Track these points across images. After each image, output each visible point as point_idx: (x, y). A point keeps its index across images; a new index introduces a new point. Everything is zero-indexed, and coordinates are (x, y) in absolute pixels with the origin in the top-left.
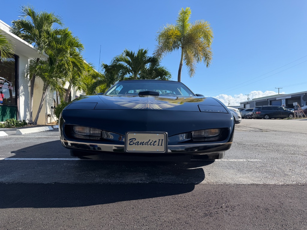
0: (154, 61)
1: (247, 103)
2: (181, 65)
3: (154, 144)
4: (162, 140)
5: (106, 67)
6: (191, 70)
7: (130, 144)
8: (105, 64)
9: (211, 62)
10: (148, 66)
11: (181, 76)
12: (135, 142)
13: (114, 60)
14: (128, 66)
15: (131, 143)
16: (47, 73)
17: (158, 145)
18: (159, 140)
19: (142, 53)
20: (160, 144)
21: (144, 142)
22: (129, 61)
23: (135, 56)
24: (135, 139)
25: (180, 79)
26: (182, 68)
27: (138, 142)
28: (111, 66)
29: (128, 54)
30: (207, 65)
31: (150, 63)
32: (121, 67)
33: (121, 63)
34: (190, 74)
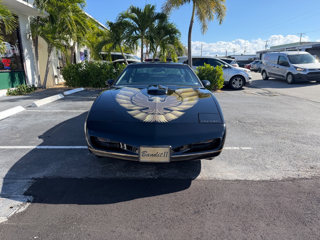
0: (162, 17)
1: (264, 52)
2: (192, 22)
3: (161, 155)
4: (167, 152)
5: (111, 25)
6: (204, 26)
7: (142, 156)
8: (110, 21)
9: (225, 19)
10: (156, 23)
11: (191, 35)
12: (146, 154)
13: (119, 17)
14: (135, 23)
15: (144, 155)
16: (50, 34)
17: (164, 156)
18: (165, 152)
19: (150, 9)
20: (165, 156)
21: (153, 154)
22: (136, 18)
23: (141, 12)
24: (147, 152)
25: (190, 38)
26: (193, 26)
27: (149, 154)
28: (116, 24)
29: (134, 10)
30: (220, 23)
31: (158, 20)
32: (127, 24)
33: (127, 19)
34: (202, 31)
